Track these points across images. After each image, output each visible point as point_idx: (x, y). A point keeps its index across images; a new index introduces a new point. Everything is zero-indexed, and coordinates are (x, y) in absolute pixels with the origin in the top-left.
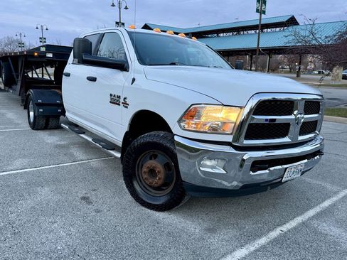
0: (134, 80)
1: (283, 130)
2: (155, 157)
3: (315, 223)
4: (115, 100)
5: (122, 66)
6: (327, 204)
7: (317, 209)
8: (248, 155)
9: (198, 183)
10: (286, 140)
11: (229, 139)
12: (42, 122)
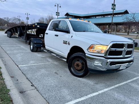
0: (72, 36)
1: (120, 53)
2: (78, 61)
3: (130, 84)
4: (65, 43)
5: (68, 32)
6: (135, 79)
7: (132, 80)
8: (109, 60)
9: (93, 68)
10: (121, 56)
11: (103, 55)
12: (35, 49)
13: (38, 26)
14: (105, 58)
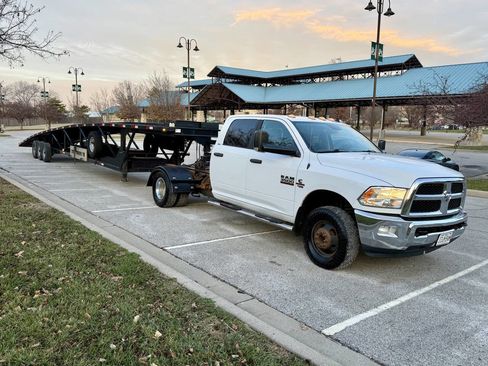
0: (309, 165)
1: (435, 205)
3: (465, 280)
4: (287, 181)
5: (294, 153)
6: (473, 268)
7: (466, 272)
8: (413, 224)
9: (373, 245)
10: (438, 213)
11: (399, 212)
12: (173, 199)
13: (178, 131)
14: (403, 218)
